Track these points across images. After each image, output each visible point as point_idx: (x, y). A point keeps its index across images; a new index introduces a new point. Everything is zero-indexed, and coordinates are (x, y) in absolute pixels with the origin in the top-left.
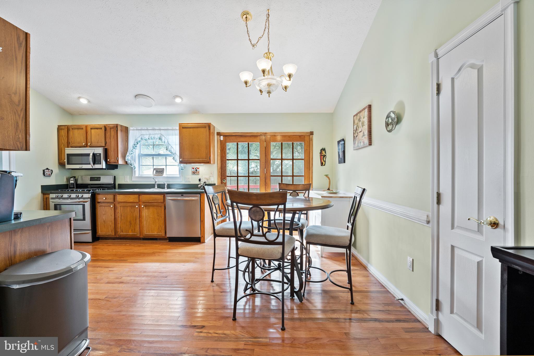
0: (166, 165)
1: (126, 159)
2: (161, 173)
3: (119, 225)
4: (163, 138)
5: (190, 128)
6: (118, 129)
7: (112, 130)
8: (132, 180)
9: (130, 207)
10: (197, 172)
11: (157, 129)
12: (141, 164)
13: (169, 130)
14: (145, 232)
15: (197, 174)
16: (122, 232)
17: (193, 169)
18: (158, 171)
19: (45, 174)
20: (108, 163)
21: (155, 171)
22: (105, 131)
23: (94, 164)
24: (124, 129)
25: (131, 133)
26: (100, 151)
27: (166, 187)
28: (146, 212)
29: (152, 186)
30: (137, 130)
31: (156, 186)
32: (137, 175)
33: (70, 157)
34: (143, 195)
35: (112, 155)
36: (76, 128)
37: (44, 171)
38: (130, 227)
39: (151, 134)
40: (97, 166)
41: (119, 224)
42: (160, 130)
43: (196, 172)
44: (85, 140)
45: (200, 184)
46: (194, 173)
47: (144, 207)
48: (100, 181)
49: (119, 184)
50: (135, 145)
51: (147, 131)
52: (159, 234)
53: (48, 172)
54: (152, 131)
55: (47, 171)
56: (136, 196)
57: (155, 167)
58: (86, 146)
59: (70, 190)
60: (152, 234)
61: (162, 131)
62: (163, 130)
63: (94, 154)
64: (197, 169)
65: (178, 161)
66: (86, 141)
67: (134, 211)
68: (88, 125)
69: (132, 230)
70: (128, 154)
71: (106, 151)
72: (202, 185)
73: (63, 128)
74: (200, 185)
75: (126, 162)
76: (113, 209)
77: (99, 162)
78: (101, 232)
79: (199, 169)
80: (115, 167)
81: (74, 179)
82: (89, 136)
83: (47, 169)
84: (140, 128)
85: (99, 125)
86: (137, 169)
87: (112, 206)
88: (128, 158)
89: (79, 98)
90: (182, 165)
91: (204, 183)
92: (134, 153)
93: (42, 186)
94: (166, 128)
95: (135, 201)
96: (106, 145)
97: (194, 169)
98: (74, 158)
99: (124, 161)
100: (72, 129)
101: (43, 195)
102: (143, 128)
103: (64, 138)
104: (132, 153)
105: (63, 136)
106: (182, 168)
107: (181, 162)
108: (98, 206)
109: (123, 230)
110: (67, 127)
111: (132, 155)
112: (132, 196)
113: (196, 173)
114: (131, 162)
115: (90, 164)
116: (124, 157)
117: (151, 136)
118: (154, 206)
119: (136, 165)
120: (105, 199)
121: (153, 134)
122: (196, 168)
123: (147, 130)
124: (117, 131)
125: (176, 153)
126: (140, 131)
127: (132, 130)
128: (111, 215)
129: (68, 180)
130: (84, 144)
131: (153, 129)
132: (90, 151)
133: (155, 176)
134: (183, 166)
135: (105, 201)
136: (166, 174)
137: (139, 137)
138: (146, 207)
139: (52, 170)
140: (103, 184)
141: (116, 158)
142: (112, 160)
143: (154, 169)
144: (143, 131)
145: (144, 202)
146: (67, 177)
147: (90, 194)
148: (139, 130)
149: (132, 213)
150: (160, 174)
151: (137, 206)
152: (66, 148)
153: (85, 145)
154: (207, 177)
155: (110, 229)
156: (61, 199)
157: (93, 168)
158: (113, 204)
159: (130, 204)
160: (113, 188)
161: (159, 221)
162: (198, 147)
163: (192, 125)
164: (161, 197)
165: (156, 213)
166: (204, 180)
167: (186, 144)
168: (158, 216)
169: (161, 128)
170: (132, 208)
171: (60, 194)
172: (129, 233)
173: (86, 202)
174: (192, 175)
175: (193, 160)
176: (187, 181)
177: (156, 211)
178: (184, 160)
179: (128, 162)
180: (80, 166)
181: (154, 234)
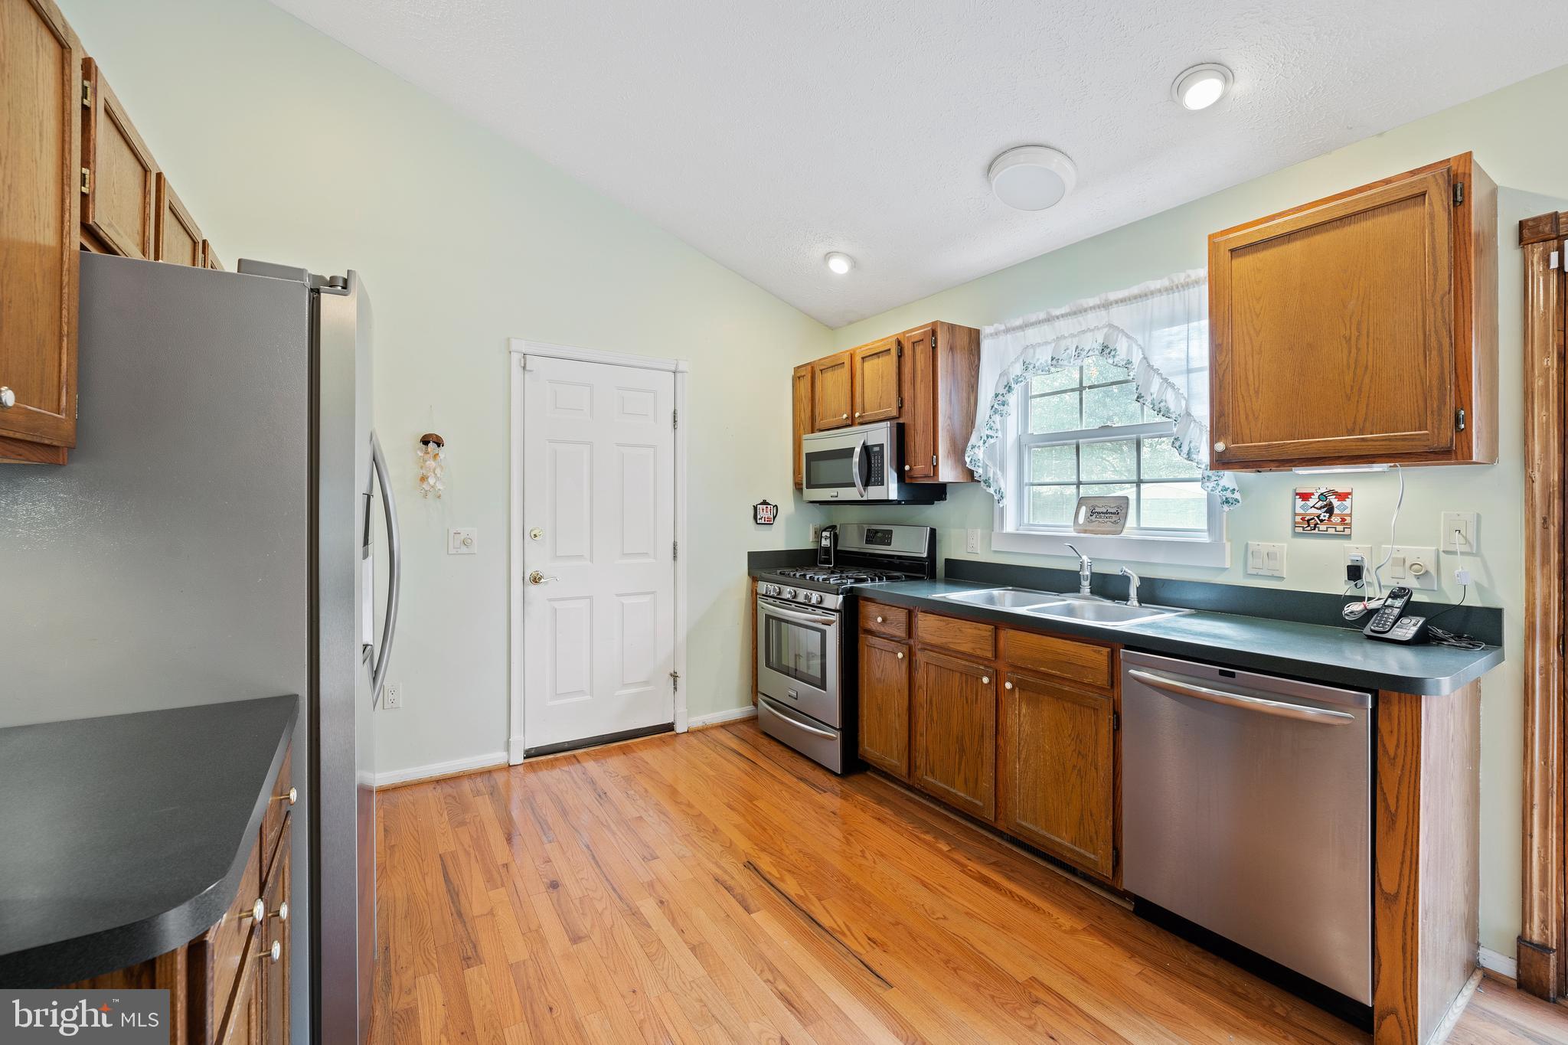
0: (1139, 483)
1: (968, 460)
2: (1115, 518)
3: (921, 742)
4: (1122, 346)
6: (936, 342)
7: (919, 348)
8: (993, 549)
9: (961, 673)
10: (1335, 519)
11: (1091, 305)
12: (1026, 480)
13: (1152, 293)
14: (1015, 814)
15: (1331, 531)
16: (932, 773)
17: (1299, 502)
18: (1097, 510)
19: (759, 517)
20: (908, 481)
21: (1083, 509)
22: (899, 357)
23: (867, 483)
24: (963, 340)
25: (986, 346)
26: (881, 435)
27: (1133, 592)
28: (1025, 716)
30: (1007, 331)
31: (1086, 584)
32: (1010, 527)
33: (813, 464)
34: (1011, 632)
35: (917, 448)
36: (830, 365)
37: (755, 508)
38: (960, 764)
39: (1064, 337)
40: (874, 493)
41: (922, 735)
42: (1106, 305)
43: (1325, 516)
44: (850, 402)
45: (1361, 599)
46: (1308, 526)
47: (1013, 689)
48: (889, 544)
49: (947, 560)
50: (1000, 397)
51: (1046, 327)
52: (1082, 851)
54: (1070, 321)
55: (763, 509)
56: (986, 630)
57: (1084, 492)
58: (851, 422)
59: (798, 575)
60: (1049, 840)
61: (1114, 310)
62: (1123, 301)
63: (866, 449)
64: (1336, 503)
65: (1204, 456)
66: (852, 405)
67: (977, 699)
68: (857, 348)
69: (965, 778)
70: (973, 440)
71: (901, 434)
72: (1373, 605)
73: (803, 374)
74: (1357, 607)
75: (971, 473)
76: (904, 666)
77: (878, 477)
78: (868, 746)
79: (1348, 502)
80: (937, 492)
81: (831, 534)
82: (858, 386)
83: (765, 503)
84: (1018, 322)
85: (883, 340)
86: (1009, 503)
87: (900, 655)
88: (977, 454)
89: (828, 256)
90: (1229, 478)
91: (1394, 595)
92: (1000, 434)
93: (750, 554)
94: (1135, 290)
95: (979, 652)
96: (903, 409)
97: (1312, 503)
98: (824, 466)
99: (959, 470)
100: (821, 370)
101: (751, 581)
102: (1033, 318)
103: (805, 404)
104: (989, 432)
105: (803, 398)
106: (1228, 494)
107: (1220, 462)
108: (865, 640)
109: (933, 766)
110: (809, 368)
111: (992, 441)
112: (970, 629)
113: (1322, 527)
114: (986, 471)
115: (853, 485)
116: (959, 452)
117: (1063, 343)
118: (1059, 696)
119: (1008, 484)
120: (884, 620)
121: (1073, 336)
122: (1323, 496)
123: (1049, 319)
124: (934, 349)
125: (1188, 414)
126: (1020, 334)
127: (991, 335)
128: (899, 691)
129: (818, 535)
130: (845, 416)
131: (1074, 309)
132: (853, 439)
133: (1085, 532)
134: (1231, 485)
135: (883, 629)
136: (1139, 525)
137: (1017, 359)
138: (1024, 690)
139: (776, 506)
140: (900, 557)
141: (929, 460)
142: (918, 467)
143: (1081, 501)
144: (1030, 332)
145: (1016, 668)
146: (818, 526)
147: (841, 597)
148: (1014, 329)
149: (967, 702)
150: (1109, 527)
151: (985, 680)
152: (805, 437)
153: (847, 418)
154: (1421, 556)
155: (895, 746)
156: (778, 602)
157: (865, 498)
158: (905, 649)
159: (959, 661)
160: (925, 574)
161: (1082, 782)
162: (1350, 352)
163: (1301, 217)
164: (1097, 656)
165: (1073, 739)
166: (1399, 571)
167: (1252, 348)
168: (1079, 752)
169: (1113, 296)
170: (966, 682)
171: (778, 585)
172: (954, 791)
173: (828, 623)
174: (1296, 535)
175: (1311, 446)
176: (1261, 572)
177: (1073, 727)
178: (1239, 447)
179: (975, 473)
180: (833, 494)
181: (1060, 845)
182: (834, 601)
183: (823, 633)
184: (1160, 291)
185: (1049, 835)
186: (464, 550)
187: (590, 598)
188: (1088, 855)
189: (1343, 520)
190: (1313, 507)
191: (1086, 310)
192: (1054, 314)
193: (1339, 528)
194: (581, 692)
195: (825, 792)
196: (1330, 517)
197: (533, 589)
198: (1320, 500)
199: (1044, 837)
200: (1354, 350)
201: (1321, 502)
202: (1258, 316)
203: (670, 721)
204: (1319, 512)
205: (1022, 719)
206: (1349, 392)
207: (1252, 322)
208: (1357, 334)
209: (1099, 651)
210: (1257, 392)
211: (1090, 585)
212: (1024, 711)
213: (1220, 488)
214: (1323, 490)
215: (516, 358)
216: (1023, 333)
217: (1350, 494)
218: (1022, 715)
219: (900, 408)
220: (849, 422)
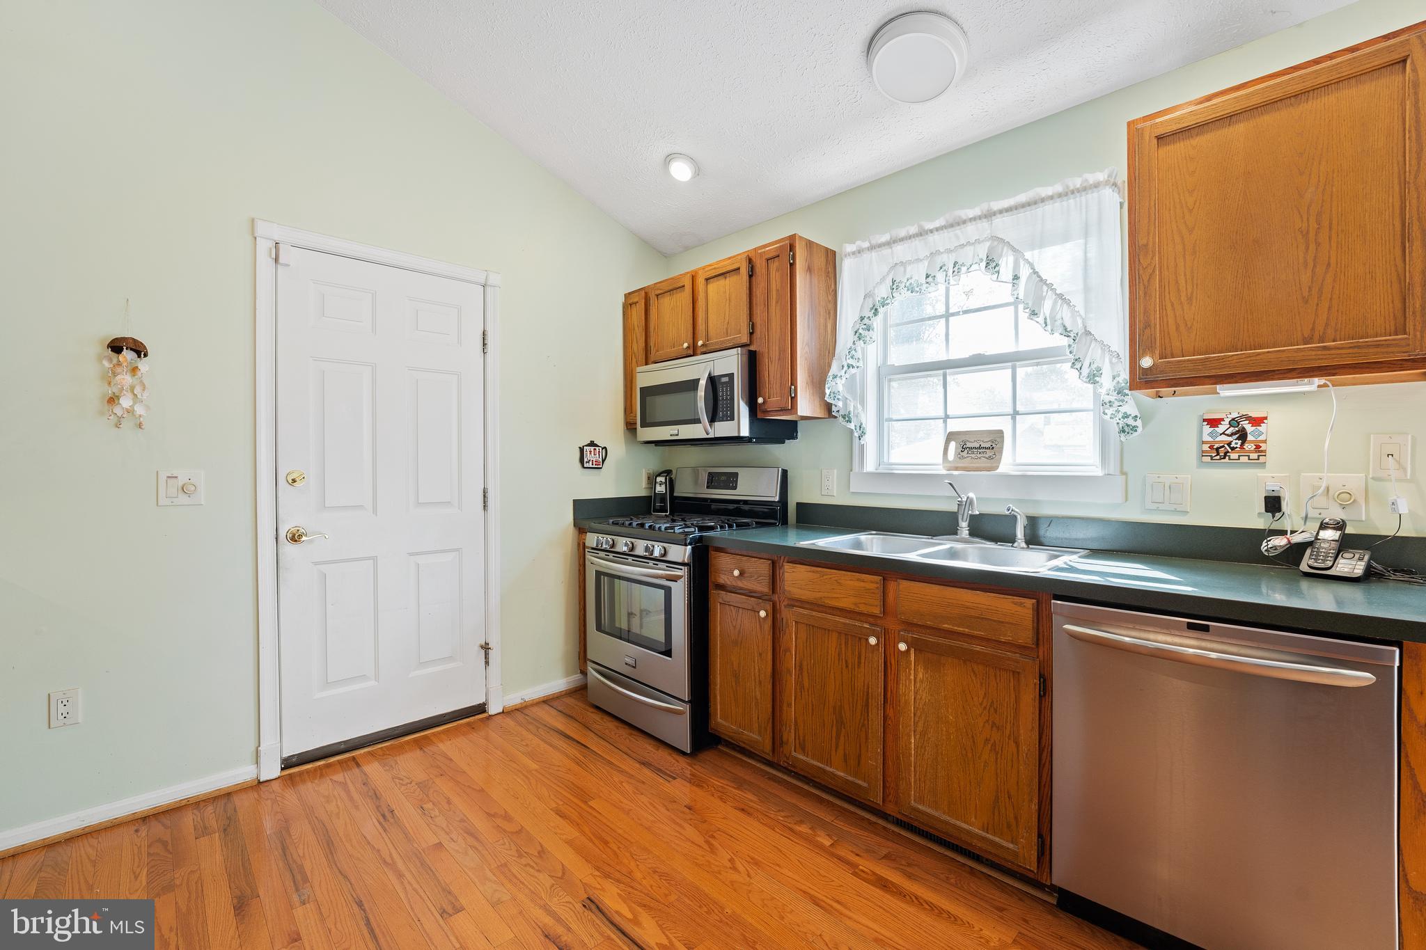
0: (1015, 414)
1: (828, 392)
2: (989, 453)
3: (791, 713)
4: (1007, 261)
5: (1229, 120)
6: (794, 257)
7: (774, 265)
8: (851, 490)
9: (840, 633)
10: (1247, 446)
11: (972, 216)
12: (886, 416)
13: (1043, 200)
14: (909, 796)
15: (1245, 460)
16: (803, 749)
17: (1207, 429)
18: (969, 445)
19: (585, 460)
20: (760, 416)
21: (953, 445)
22: (751, 277)
23: (712, 420)
24: (819, 261)
25: (848, 269)
26: (730, 363)
27: (1020, 533)
28: (922, 681)
30: (872, 248)
31: (964, 525)
32: (870, 466)
33: (648, 399)
34: (905, 584)
35: (772, 378)
36: (667, 289)
37: (582, 450)
38: (838, 739)
39: (938, 253)
40: (723, 429)
41: (789, 705)
42: (989, 215)
43: (1237, 444)
44: (691, 329)
45: (1283, 533)
46: (1217, 455)
47: (908, 651)
48: (735, 488)
49: (798, 504)
50: (866, 321)
51: (917, 243)
52: (997, 839)
53: (592, 453)
54: (946, 234)
55: (590, 452)
56: (871, 582)
57: (954, 426)
58: (693, 351)
59: (635, 524)
60: (954, 826)
61: (998, 220)
62: (1009, 210)
63: (712, 380)
64: (1249, 428)
66: (694, 333)
67: (859, 663)
68: (699, 269)
69: (845, 755)
70: (834, 369)
71: (753, 362)
72: (1297, 539)
73: (635, 300)
75: (829, 407)
76: (768, 626)
77: (727, 411)
78: (722, 719)
79: (1263, 428)
80: (786, 431)
81: (666, 479)
82: (701, 310)
83: (592, 444)
84: (885, 238)
85: (730, 258)
86: (870, 440)
87: (763, 614)
88: (836, 386)
89: (669, 158)
90: (1130, 404)
92: (861, 364)
93: (577, 503)
94: (1022, 198)
95: (863, 609)
96: (754, 335)
97: (1221, 429)
98: (660, 401)
99: (817, 402)
100: (657, 296)
101: (577, 532)
102: (902, 233)
103: (638, 335)
104: (851, 361)
105: (636, 328)
106: (1130, 421)
108: (717, 598)
109: (804, 740)
110: (643, 293)
111: (852, 371)
112: (850, 580)
113: (1234, 456)
114: (845, 405)
115: (698, 421)
116: (819, 382)
117: (939, 260)
118: (966, 657)
119: (869, 419)
120: (741, 574)
121: (949, 251)
122: (1235, 421)
123: (921, 234)
124: (792, 265)
125: (1088, 333)
126: (886, 251)
127: (854, 253)
128: (760, 654)
129: (652, 480)
130: (686, 345)
131: (951, 222)
132: (698, 369)
133: (956, 469)
134: (1137, 410)
135: (740, 584)
136: (1015, 461)
137: (883, 279)
138: (921, 651)
139: (605, 448)
140: (746, 502)
141: (787, 390)
142: (771, 398)
143: (950, 437)
144: (899, 248)
145: (909, 625)
146: (651, 471)
147: (689, 547)
148: (880, 246)
149: (847, 666)
150: (983, 462)
151: (873, 641)
152: (639, 369)
153: (688, 347)
154: (1346, 480)
155: (755, 719)
156: (611, 555)
157: (711, 436)
158: (769, 606)
159: (837, 619)
160: (776, 519)
161: (997, 759)
162: (1307, 248)
163: (1246, 95)
164: (1019, 609)
165: (985, 708)
166: (1321, 501)
167: (1184, 248)
168: (993, 723)
169: (997, 205)
170: (846, 643)
171: (611, 537)
172: (831, 770)
173: (674, 579)
174: (1201, 464)
175: (1258, 358)
176: (1161, 507)
177: (985, 694)
178: (1169, 362)
179: (833, 407)
180: (672, 432)
181: (968, 832)
182: (682, 553)
183: (668, 591)
184: (1051, 198)
185: (953, 821)
186: (183, 499)
187: (375, 559)
188: (1005, 844)
189: (1258, 447)
190: (1223, 433)
191: (964, 222)
192: (926, 228)
193: (1254, 456)
194: (364, 677)
195: (675, 778)
196: (1242, 444)
197: (288, 549)
198: (1231, 426)
199: (947, 823)
200: (1312, 247)
201: (1232, 428)
202: (1191, 211)
203: (481, 700)
204: (1230, 439)
205: (918, 685)
206: (1306, 294)
207: (1184, 218)
208: (1316, 226)
209: (1021, 603)
210: (1190, 299)
211: (969, 526)
212: (920, 675)
213: (1120, 415)
214: (1235, 415)
215: (264, 247)
216: (890, 250)
217: (1266, 418)
218: (918, 680)
219: (751, 334)
220: (691, 352)
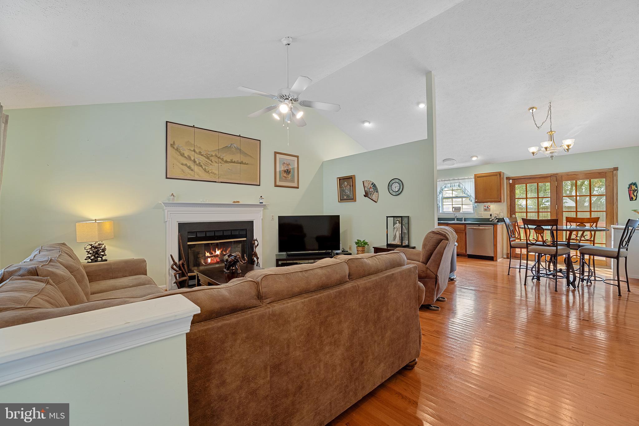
0: (462, 204)
4: (461, 185)
5: (484, 177)
12: (443, 204)
13: (465, 179)
17: (484, 207)
18: (456, 209)
21: (454, 209)
27: (463, 220)
29: (453, 219)
32: (441, 212)
39: (452, 183)
42: (459, 179)
46: (485, 210)
50: (441, 190)
51: (448, 181)
54: (453, 181)
57: (453, 206)
61: (460, 180)
62: (461, 179)
65: (473, 201)
72: (493, 218)
74: (491, 219)
79: (490, 207)
84: (443, 180)
86: (441, 208)
90: (476, 204)
91: (495, 217)
94: (463, 178)
104: (439, 197)
107: (476, 202)
113: (487, 210)
119: (440, 205)
121: (454, 183)
122: (487, 206)
123: (449, 180)
125: (472, 196)
126: (444, 182)
133: (454, 212)
134: (476, 205)
136: (463, 211)
137: (443, 186)
143: (453, 208)
144: (446, 181)
148: (443, 181)
150: (458, 211)
154: (498, 212)
163: (485, 174)
166: (495, 215)
168: (460, 239)
174: (484, 211)
175: (486, 200)
176: (480, 215)
178: (479, 200)
184: (467, 178)
189: (489, 209)
191: (455, 180)
202: (480, 185)
204: (487, 208)
209: (463, 226)
210: (481, 194)
211: (456, 219)
